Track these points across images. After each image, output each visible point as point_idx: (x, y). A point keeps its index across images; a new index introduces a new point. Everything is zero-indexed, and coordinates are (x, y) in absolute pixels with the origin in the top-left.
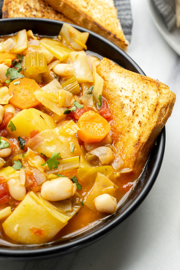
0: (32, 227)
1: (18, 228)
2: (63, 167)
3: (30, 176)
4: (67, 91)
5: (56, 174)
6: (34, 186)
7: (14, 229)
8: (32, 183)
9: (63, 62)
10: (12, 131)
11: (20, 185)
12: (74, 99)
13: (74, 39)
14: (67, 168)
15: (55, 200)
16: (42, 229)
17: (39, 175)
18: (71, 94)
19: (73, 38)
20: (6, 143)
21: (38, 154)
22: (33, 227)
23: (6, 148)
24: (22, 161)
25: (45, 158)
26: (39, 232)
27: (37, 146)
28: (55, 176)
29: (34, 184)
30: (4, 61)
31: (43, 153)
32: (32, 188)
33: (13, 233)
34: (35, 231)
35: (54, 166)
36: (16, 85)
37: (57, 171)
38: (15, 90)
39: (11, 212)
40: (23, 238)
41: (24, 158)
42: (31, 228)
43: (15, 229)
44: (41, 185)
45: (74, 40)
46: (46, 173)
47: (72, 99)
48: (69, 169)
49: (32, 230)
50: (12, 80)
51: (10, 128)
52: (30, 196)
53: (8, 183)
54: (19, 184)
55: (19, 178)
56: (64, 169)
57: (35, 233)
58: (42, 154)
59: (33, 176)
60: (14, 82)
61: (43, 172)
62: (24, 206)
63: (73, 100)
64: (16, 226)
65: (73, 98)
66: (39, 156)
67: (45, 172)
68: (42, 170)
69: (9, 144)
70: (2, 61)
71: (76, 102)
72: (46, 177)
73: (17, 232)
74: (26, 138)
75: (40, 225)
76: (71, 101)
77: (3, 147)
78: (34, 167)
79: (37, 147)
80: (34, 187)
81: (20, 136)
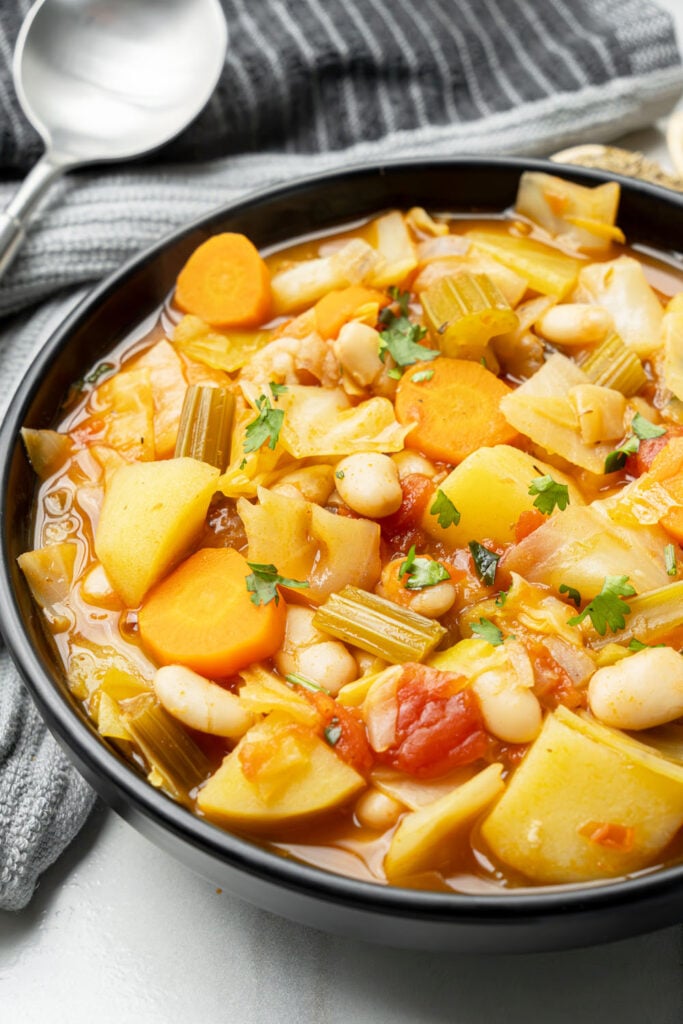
0: (588, 821)
1: (541, 832)
2: (646, 621)
3: (542, 659)
4: (603, 385)
5: (626, 644)
6: (563, 689)
7: (526, 839)
8: (556, 678)
9: (567, 299)
10: (444, 528)
11: (518, 687)
12: (630, 408)
13: (571, 217)
14: (661, 621)
15: (645, 727)
16: (624, 824)
17: (570, 656)
18: (618, 396)
19: (566, 217)
20: (433, 569)
21: (550, 593)
22: (589, 824)
23: (440, 582)
24: (498, 620)
25: (575, 600)
26: (614, 836)
27: (542, 565)
28: (623, 651)
29: (560, 682)
30: (356, 313)
31: (569, 586)
32: (557, 697)
33: (526, 853)
34: (598, 832)
35: (612, 621)
36: (422, 383)
37: (626, 636)
38: (421, 401)
39: (502, 784)
40: (560, 864)
41: (503, 610)
42: (582, 825)
43: (532, 836)
44: (585, 685)
45: (572, 223)
46: (590, 647)
47: (624, 410)
48: (668, 624)
49: (586, 832)
50: (402, 369)
51: (438, 516)
52: (561, 721)
53: (476, 689)
54: (514, 686)
55: (508, 666)
56: (652, 626)
57: (602, 841)
58: (563, 589)
59: (551, 657)
60: (413, 373)
61: (581, 644)
62: (550, 751)
63: (629, 415)
64: (532, 826)
65: (628, 408)
66: (554, 599)
67: (585, 645)
68: (575, 640)
69: (445, 569)
70: (348, 314)
71: (640, 420)
72: (594, 660)
73: (540, 847)
74: (499, 545)
75: (613, 812)
76: (622, 418)
77: (428, 582)
78: (547, 630)
79: (543, 568)
80: (564, 693)
81: (478, 541)
